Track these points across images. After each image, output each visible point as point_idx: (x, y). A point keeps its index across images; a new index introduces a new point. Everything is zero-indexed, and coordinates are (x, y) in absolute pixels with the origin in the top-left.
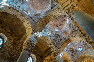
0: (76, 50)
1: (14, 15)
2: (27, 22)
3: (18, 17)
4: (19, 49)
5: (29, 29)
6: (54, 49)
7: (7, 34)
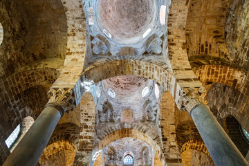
0: (121, 158)
1: (64, 5)
2: (81, 42)
3: (68, 15)
4: (12, 88)
5: (77, 60)
6: (90, 134)
7: (9, 32)
